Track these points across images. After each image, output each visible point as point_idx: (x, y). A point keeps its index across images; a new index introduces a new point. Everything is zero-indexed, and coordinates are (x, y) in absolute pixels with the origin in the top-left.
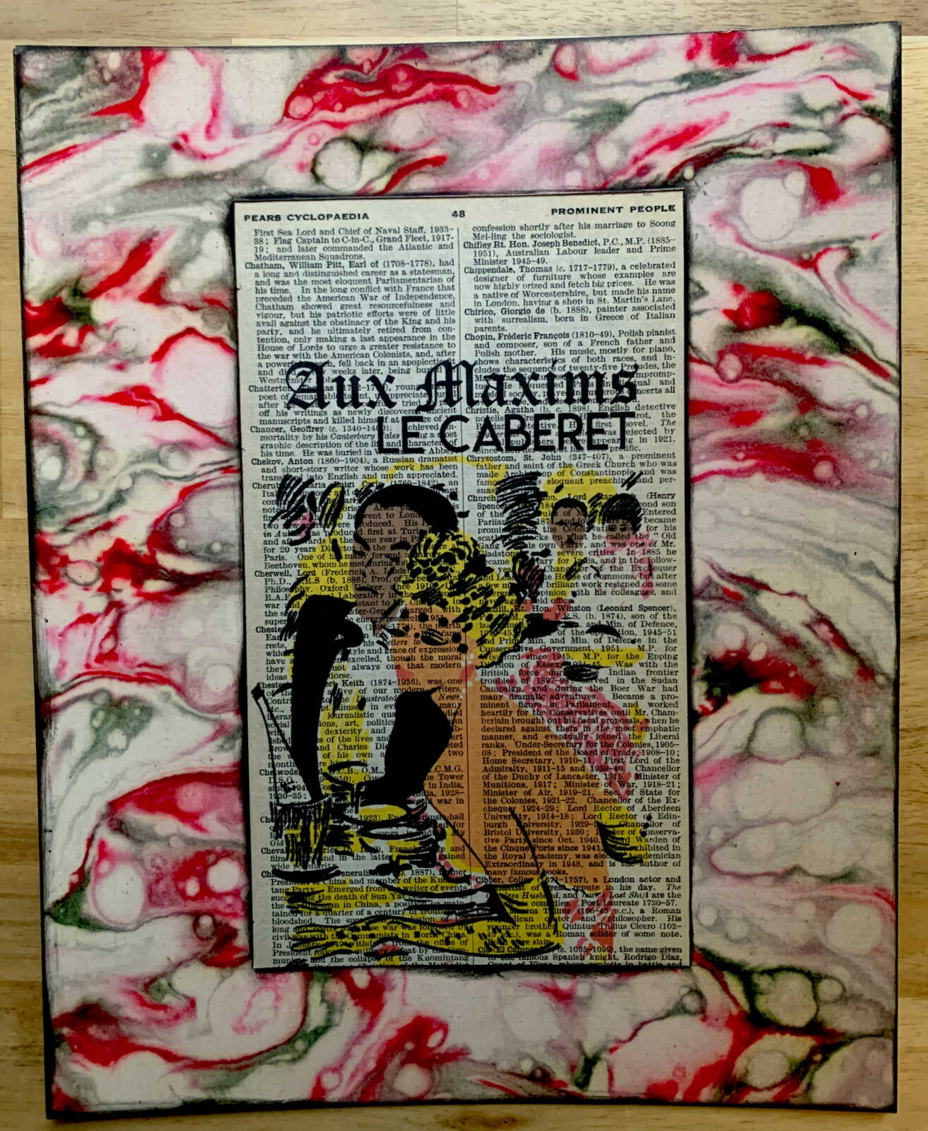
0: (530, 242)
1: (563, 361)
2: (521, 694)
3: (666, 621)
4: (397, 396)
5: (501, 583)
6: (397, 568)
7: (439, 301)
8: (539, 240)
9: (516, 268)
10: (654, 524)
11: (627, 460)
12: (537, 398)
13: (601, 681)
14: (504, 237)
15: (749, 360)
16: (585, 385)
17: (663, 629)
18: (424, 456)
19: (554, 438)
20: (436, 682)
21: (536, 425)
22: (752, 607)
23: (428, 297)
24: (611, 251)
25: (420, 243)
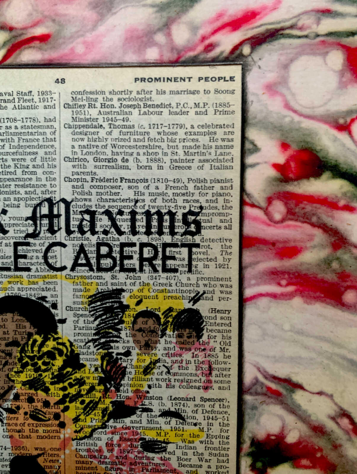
0: (117, 104)
1: (144, 201)
2: (107, 460)
3: (221, 410)
4: (9, 225)
5: (91, 376)
6: (10, 361)
7: (44, 150)
8: (124, 103)
9: (106, 125)
10: (214, 334)
11: (194, 281)
12: (122, 230)
13: (170, 453)
14: (96, 100)
15: (292, 206)
16: (161, 221)
17: (219, 416)
18: (31, 273)
19: (135, 262)
20: (41, 449)
21: (121, 252)
22: (289, 402)
23: (35, 147)
24: (183, 113)
25: (28, 104)
